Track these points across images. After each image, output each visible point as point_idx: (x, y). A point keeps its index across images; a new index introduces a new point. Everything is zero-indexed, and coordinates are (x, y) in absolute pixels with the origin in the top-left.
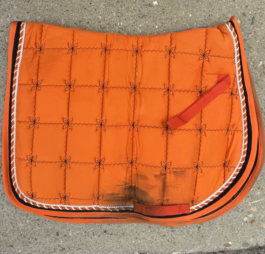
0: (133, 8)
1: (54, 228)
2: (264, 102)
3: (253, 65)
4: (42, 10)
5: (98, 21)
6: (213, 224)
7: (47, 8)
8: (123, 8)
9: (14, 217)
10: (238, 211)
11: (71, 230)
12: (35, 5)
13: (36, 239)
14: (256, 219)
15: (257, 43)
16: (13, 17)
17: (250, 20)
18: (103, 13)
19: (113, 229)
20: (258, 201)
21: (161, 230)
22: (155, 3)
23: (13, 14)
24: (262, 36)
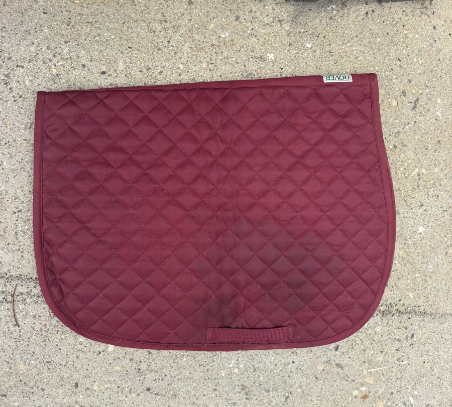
0: (234, 59)
1: (72, 376)
2: (410, 228)
3: (404, 172)
4: (90, 41)
5: (177, 73)
6: (308, 394)
7: (98, 39)
8: (220, 57)
9: (12, 354)
10: (346, 380)
11: (97, 381)
12: (78, 30)
13: (43, 390)
14: (370, 394)
15: (415, 139)
16: (42, 46)
17: (411, 103)
18: (187, 61)
19: (160, 387)
20: (378, 369)
21: (232, 395)
22: (271, 56)
23: (41, 41)
24: (425, 130)
